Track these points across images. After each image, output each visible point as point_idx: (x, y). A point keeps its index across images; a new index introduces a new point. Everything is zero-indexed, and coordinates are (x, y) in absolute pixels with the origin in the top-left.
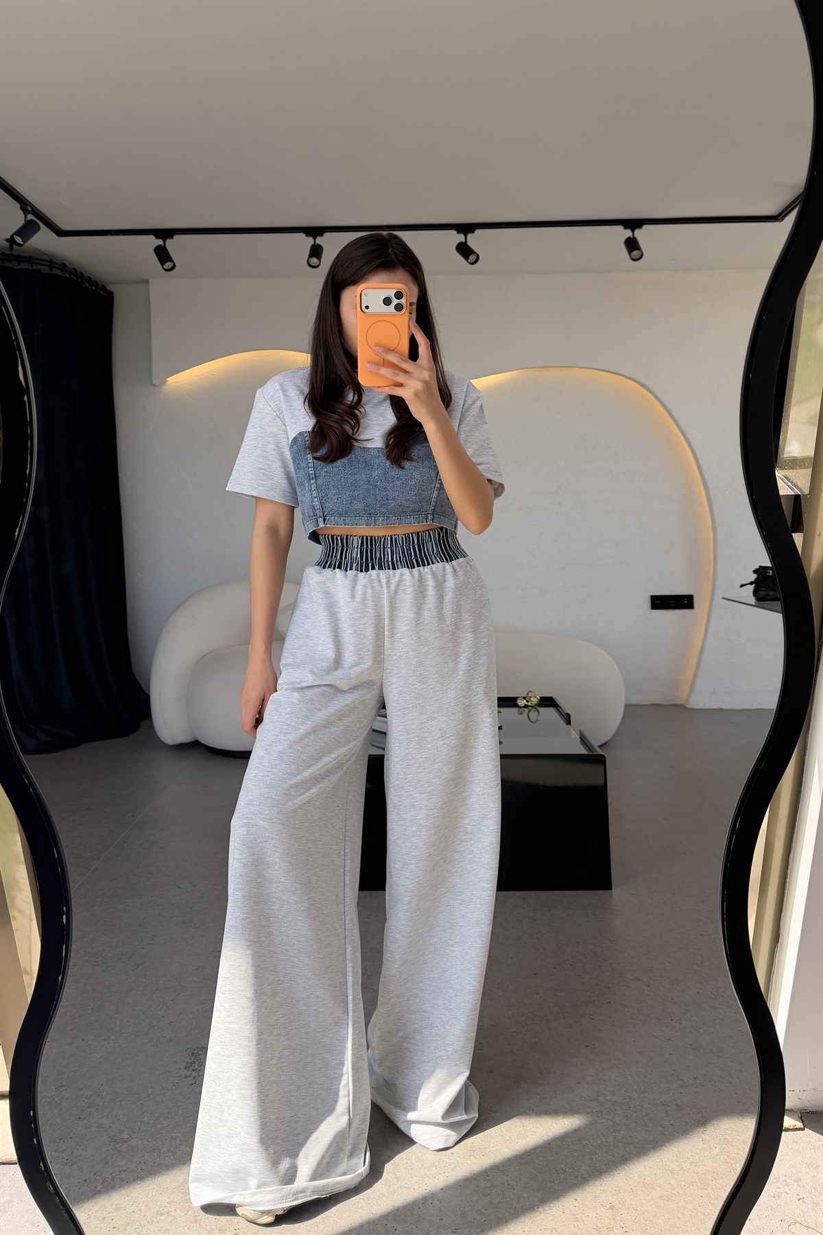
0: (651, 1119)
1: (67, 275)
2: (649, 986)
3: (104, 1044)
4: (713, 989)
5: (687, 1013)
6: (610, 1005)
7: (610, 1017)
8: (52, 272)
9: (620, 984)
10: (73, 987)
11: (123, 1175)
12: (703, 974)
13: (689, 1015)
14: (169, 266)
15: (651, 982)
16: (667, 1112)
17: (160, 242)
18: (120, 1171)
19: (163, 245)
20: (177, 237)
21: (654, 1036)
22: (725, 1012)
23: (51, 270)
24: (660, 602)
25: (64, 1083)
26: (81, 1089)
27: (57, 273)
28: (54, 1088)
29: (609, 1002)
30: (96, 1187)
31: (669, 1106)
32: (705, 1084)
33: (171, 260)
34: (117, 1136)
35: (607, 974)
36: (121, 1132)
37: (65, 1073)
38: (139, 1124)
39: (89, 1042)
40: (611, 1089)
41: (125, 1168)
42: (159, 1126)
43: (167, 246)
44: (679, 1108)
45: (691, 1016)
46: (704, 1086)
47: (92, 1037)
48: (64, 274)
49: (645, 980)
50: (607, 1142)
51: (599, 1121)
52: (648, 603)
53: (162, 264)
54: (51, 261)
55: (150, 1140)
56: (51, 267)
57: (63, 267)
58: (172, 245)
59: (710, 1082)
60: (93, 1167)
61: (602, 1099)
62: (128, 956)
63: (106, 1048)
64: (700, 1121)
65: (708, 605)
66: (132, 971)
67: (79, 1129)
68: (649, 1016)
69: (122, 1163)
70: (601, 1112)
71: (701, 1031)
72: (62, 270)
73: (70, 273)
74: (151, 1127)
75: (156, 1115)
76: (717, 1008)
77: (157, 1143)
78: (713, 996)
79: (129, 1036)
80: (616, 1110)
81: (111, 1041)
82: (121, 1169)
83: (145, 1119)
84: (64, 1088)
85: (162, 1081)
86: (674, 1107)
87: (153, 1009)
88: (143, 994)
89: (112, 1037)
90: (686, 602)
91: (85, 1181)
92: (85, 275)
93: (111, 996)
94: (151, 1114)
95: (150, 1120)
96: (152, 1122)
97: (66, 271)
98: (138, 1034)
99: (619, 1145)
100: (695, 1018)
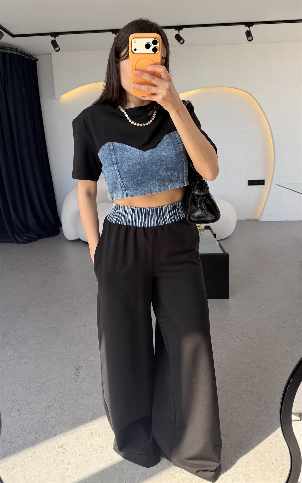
0: (241, 398)
1: (18, 54)
2: (242, 340)
3: (45, 365)
4: (265, 342)
5: (255, 352)
6: (227, 348)
7: (227, 354)
8: (12, 53)
9: (231, 340)
10: (34, 341)
11: (52, 419)
12: (262, 335)
13: (256, 353)
14: (57, 49)
15: (243, 339)
16: (247, 395)
17: (53, 38)
18: (50, 417)
19: (54, 40)
20: (60, 36)
21: (243, 362)
22: (270, 352)
23: (12, 52)
24: (252, 183)
25: (31, 381)
26: (37, 383)
27: (14, 53)
28: (27, 382)
29: (227, 347)
30: (42, 424)
31: (248, 392)
32: (261, 383)
33: (58, 47)
34: (49, 403)
35: (226, 335)
36: (51, 401)
37: (31, 376)
38: (57, 398)
39: (40, 364)
40: (227, 385)
41: (52, 416)
42: (64, 399)
43: (56, 40)
44: (251, 393)
45: (257, 354)
46: (261, 384)
47: (41, 362)
48: (17, 53)
49: (240, 338)
50: (225, 407)
51: (222, 399)
52: (247, 183)
53: (55, 48)
54: (11, 48)
55: (61, 404)
56: (11, 50)
57: (16, 50)
58: (59, 39)
59: (263, 382)
60: (41, 415)
61: (223, 389)
62: (54, 328)
63: (46, 366)
64: (259, 399)
65: (270, 183)
66: (55, 334)
67: (36, 400)
68: (241, 353)
69: (51, 414)
70: (223, 395)
71: (261, 360)
72: (16, 51)
73: (19, 53)
74: (62, 399)
75: (63, 394)
76: (267, 350)
77: (64, 406)
78: (265, 345)
79: (54, 361)
80: (228, 394)
81: (48, 364)
82: (51, 417)
83: (60, 396)
84: (31, 382)
85: (66, 380)
86: (250, 393)
87: (62, 350)
88: (59, 344)
89: (48, 362)
90: (262, 182)
91: (39, 421)
92: (26, 53)
93: (48, 345)
94: (61, 394)
95: (61, 396)
96: (62, 397)
97: (18, 52)
98: (57, 360)
99: (229, 409)
100: (258, 355)
